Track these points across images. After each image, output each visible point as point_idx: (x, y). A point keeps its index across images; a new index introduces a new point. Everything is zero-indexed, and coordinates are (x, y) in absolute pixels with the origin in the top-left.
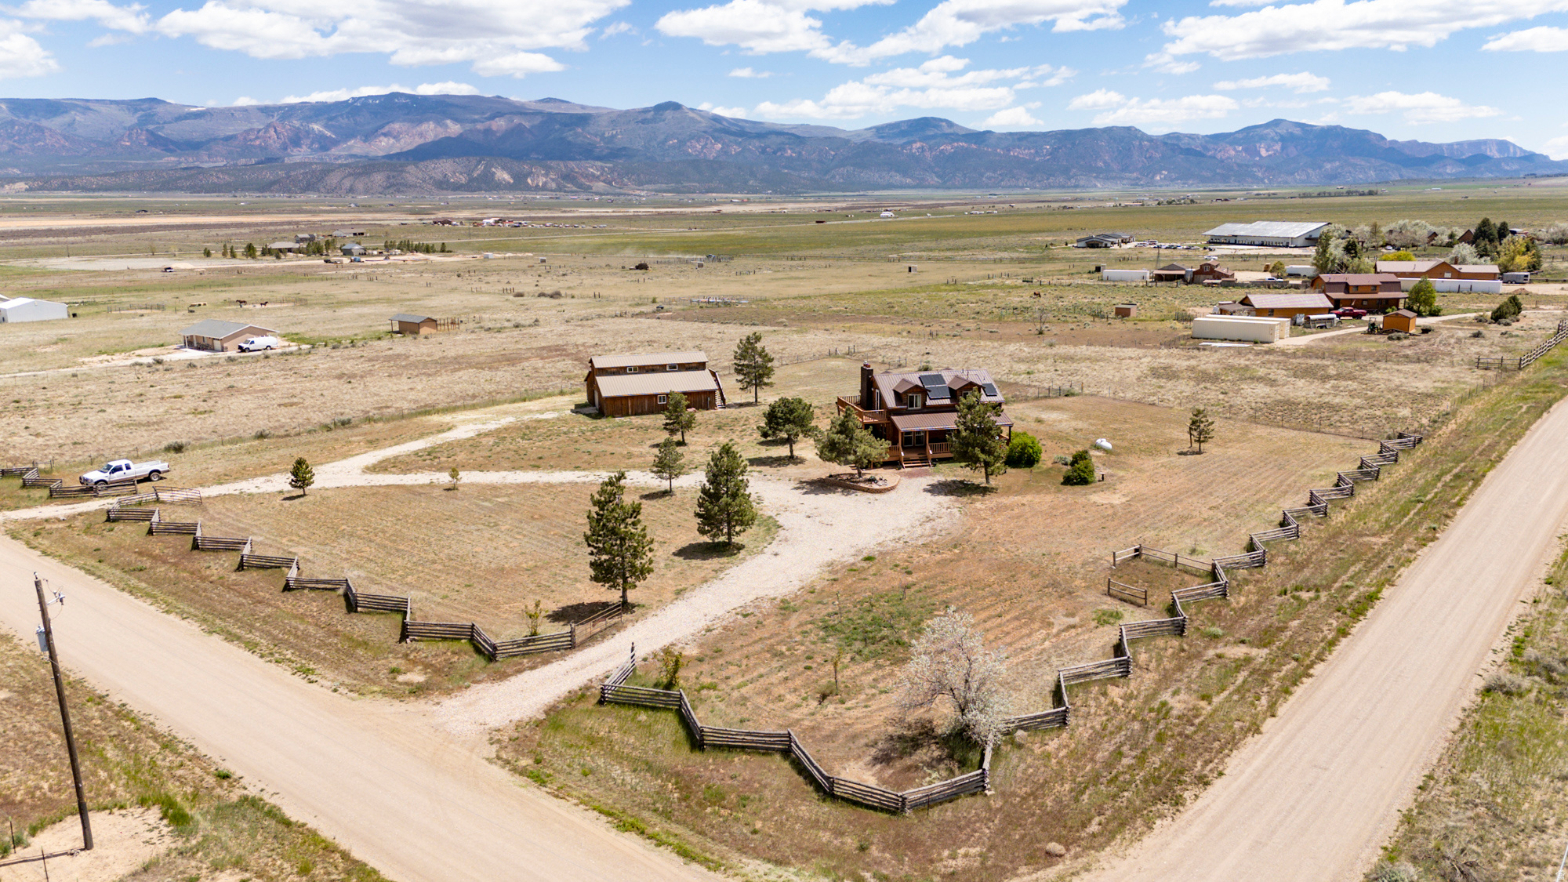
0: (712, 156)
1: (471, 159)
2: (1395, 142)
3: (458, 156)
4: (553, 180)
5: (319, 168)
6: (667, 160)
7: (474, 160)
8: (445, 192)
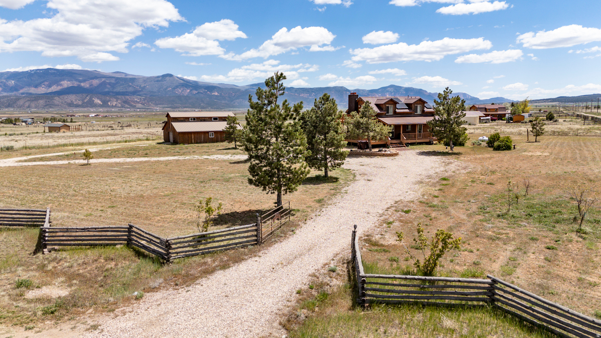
0: (186, 94)
1: (83, 94)
2: (430, 93)
3: (78, 93)
4: (119, 103)
5: (14, 98)
6: (167, 96)
7: (85, 95)
8: (72, 108)
